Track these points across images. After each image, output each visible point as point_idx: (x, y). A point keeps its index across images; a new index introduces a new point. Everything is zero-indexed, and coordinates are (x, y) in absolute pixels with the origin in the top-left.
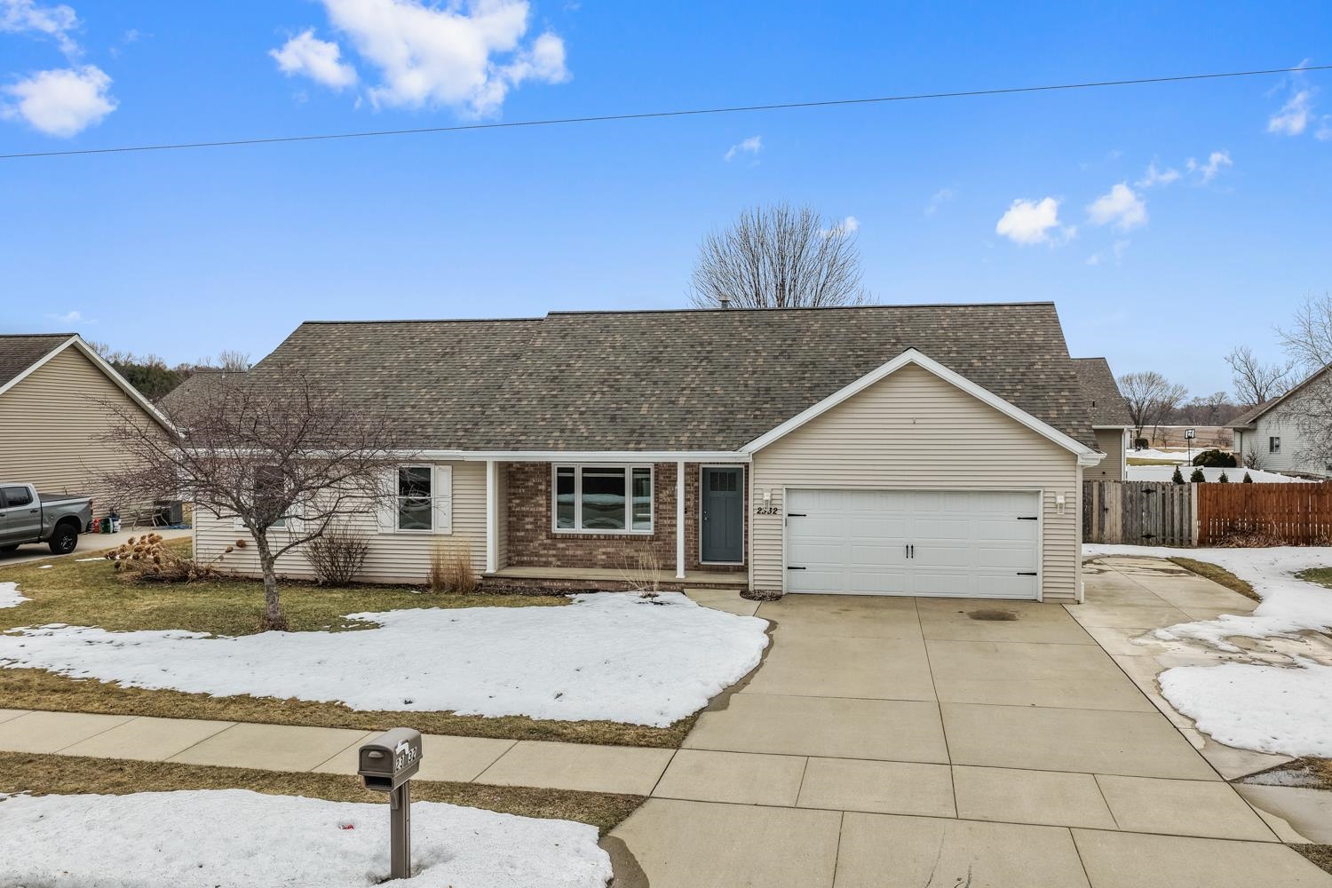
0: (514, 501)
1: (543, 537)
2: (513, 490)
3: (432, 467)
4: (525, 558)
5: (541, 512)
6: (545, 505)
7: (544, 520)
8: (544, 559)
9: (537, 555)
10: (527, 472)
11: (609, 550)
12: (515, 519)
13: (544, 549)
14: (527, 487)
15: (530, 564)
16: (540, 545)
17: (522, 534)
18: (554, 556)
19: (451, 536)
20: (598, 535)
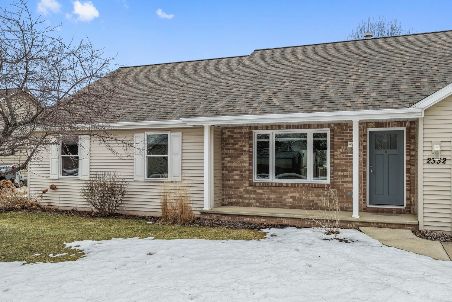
0: (226, 159)
1: (246, 185)
2: (225, 151)
3: (168, 133)
4: (234, 200)
5: (245, 167)
6: (248, 161)
7: (247, 172)
8: (247, 201)
9: (242, 197)
10: (235, 138)
11: (295, 195)
12: (226, 172)
13: (247, 193)
14: (235, 149)
15: (237, 204)
16: (244, 190)
17: (232, 182)
18: (254, 199)
19: (181, 182)
20: (287, 184)
